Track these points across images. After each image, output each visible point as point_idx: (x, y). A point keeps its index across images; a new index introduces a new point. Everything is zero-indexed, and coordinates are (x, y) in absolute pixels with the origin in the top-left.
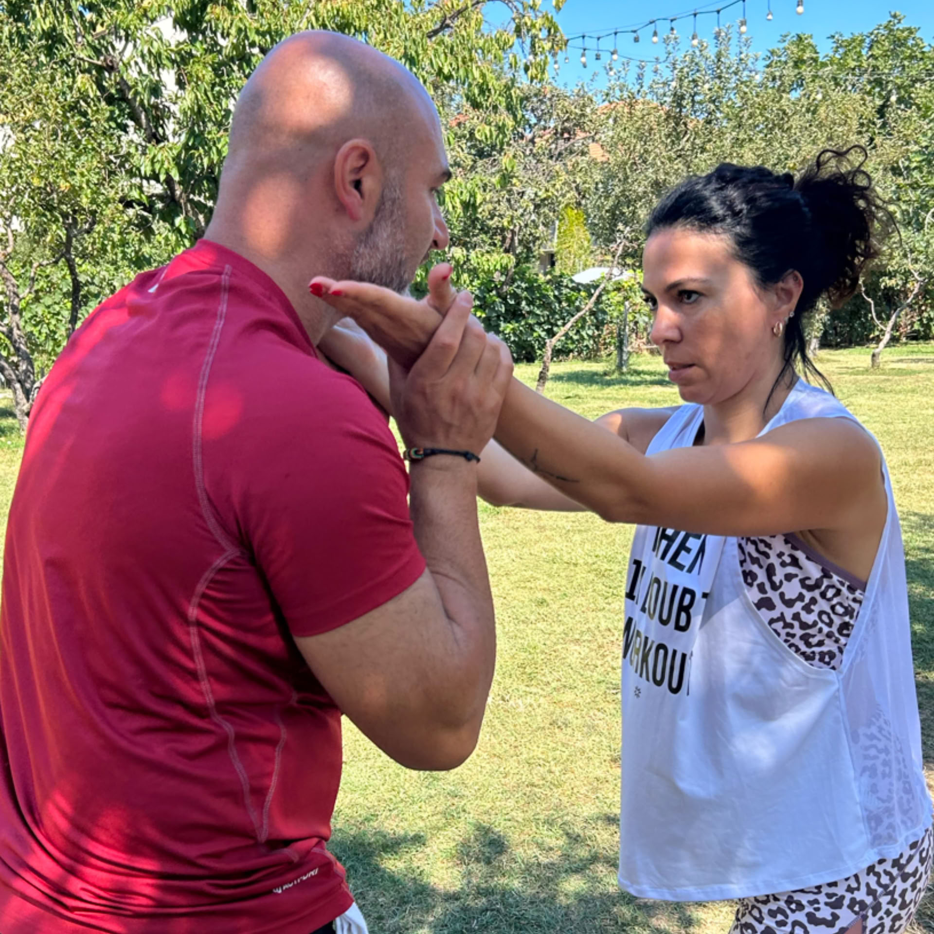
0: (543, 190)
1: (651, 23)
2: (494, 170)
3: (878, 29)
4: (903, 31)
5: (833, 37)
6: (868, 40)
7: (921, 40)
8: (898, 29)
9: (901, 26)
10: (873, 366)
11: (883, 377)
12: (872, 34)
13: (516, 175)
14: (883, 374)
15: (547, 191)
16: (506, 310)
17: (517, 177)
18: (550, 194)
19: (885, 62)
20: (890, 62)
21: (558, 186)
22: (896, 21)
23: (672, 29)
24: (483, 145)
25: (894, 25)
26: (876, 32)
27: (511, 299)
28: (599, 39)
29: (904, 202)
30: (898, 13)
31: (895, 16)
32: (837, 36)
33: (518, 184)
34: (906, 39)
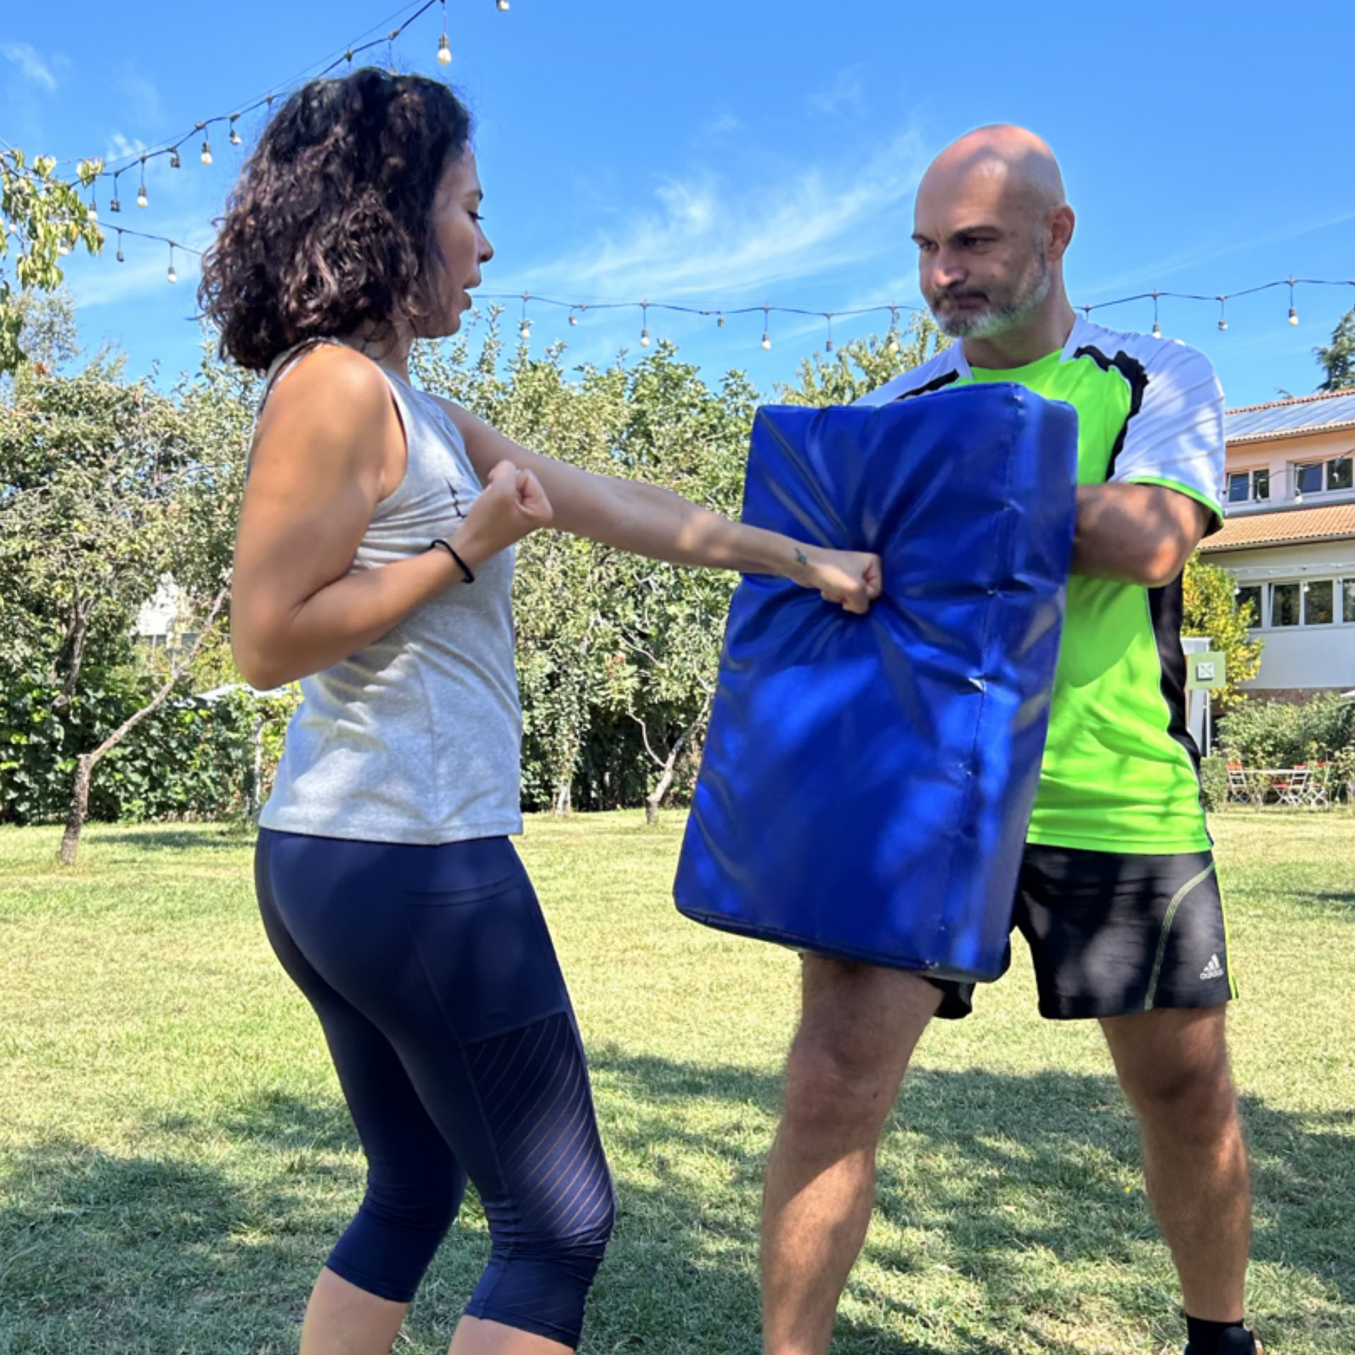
0: (125, 541)
1: (199, 128)
2: (44, 508)
3: (644, 364)
4: (676, 368)
5: (581, 369)
6: (631, 380)
7: (703, 384)
8: (669, 364)
9: (674, 361)
10: (649, 820)
11: (662, 837)
12: (636, 371)
13: (80, 513)
14: (664, 834)
15: (132, 541)
16: (67, 735)
17: (80, 518)
18: (136, 546)
19: (654, 406)
20: (660, 406)
21: (150, 536)
22: (667, 353)
23: (232, 135)
24: (28, 470)
25: (664, 358)
26: (641, 368)
27: (75, 715)
28: (116, 175)
29: (688, 602)
30: (669, 342)
31: (664, 346)
32: (587, 368)
33: (81, 528)
34: (680, 378)
